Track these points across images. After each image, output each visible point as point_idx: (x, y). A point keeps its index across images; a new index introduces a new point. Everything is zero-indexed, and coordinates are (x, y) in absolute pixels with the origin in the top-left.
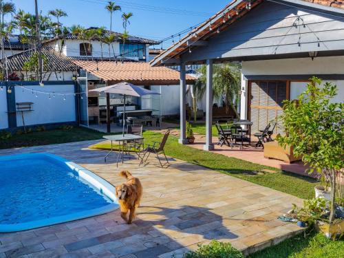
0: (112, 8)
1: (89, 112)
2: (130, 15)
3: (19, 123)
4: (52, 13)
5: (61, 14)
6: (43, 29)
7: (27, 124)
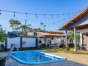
0: (41, 24)
1: (39, 44)
2: (46, 25)
3: (23, 47)
4: (29, 25)
5: (31, 25)
6: (27, 28)
7: (25, 47)
